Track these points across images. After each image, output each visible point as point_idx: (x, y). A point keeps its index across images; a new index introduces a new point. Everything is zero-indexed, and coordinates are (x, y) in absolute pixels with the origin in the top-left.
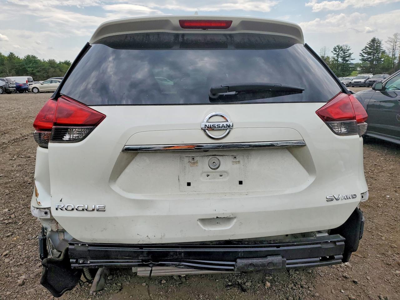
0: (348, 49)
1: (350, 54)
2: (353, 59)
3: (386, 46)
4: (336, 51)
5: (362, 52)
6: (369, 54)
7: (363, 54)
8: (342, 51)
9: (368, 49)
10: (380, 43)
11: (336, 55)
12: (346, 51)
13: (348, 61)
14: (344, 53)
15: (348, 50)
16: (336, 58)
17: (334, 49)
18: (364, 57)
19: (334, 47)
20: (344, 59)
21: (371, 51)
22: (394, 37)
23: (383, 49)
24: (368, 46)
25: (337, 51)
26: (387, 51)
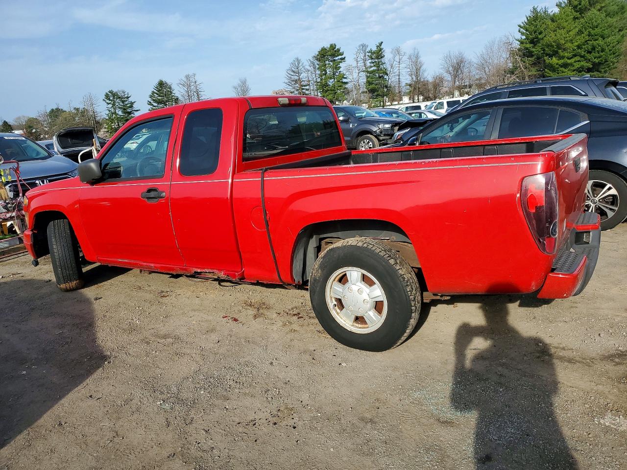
0: (126, 96)
1: (132, 103)
2: (137, 110)
3: (179, 92)
4: (109, 100)
5: (150, 99)
6: (159, 102)
7: (152, 101)
8: (118, 100)
9: (155, 95)
10: (170, 88)
11: (110, 106)
12: (125, 99)
13: (130, 113)
14: (123, 102)
15: (128, 98)
16: (113, 110)
17: (105, 96)
18: (155, 106)
19: (105, 93)
20: (124, 110)
21: (160, 98)
22: (185, 79)
23: (176, 95)
24: (155, 91)
25: (111, 98)
26: (180, 98)
